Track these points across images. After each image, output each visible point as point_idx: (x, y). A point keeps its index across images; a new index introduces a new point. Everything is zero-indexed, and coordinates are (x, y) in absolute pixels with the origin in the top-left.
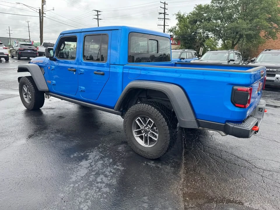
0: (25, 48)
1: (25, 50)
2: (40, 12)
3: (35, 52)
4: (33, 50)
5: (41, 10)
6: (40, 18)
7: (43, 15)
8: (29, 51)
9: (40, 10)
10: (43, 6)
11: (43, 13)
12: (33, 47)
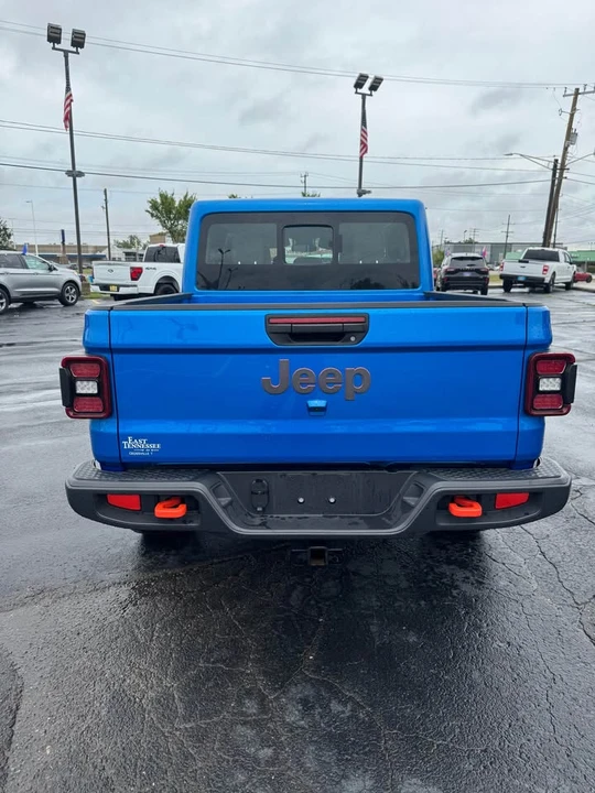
0: (459, 267)
1: (457, 271)
2: (555, 166)
3: (481, 277)
4: (478, 271)
5: (560, 161)
6: (553, 182)
7: (561, 174)
8: (467, 275)
9: (556, 161)
10: (566, 149)
11: (562, 169)
12: (478, 265)
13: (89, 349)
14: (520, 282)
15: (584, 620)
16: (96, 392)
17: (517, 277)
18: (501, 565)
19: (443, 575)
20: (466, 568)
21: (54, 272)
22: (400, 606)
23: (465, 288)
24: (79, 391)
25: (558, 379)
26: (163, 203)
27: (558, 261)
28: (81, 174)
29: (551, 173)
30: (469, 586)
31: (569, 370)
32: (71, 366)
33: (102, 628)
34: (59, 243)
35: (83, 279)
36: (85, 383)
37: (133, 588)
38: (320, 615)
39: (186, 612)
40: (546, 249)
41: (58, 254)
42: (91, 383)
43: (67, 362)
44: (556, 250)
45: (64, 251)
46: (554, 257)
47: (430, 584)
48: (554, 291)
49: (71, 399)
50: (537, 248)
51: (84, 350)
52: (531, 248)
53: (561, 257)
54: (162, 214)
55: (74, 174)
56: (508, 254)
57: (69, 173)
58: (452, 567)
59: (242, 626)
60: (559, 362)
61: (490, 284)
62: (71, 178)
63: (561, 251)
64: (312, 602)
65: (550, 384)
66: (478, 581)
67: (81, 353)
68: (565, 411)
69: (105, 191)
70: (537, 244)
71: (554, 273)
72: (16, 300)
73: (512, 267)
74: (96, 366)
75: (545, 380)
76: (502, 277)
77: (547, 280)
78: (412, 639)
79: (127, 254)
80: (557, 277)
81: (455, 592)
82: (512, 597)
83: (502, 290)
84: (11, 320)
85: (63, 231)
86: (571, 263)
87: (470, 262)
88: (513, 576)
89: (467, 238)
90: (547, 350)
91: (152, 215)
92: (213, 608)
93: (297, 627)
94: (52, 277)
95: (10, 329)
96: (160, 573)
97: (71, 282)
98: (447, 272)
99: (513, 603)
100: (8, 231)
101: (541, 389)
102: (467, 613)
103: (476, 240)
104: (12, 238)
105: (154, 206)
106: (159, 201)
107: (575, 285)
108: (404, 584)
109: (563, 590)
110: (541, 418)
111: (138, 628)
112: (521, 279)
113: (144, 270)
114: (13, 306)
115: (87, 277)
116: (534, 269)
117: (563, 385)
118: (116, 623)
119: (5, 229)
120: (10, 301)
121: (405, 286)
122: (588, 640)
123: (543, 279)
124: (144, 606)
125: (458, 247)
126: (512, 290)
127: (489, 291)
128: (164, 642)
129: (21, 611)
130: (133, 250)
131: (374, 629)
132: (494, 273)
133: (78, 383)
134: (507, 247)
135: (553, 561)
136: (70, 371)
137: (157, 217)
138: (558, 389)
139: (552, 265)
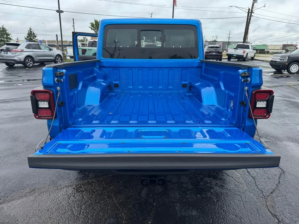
0: (211, 51)
1: (210, 52)
2: (249, 11)
3: (219, 54)
4: (218, 52)
5: (251, 9)
6: (248, 17)
7: (251, 15)
8: (214, 54)
9: (249, 9)
10: (253, 4)
11: (252, 12)
12: (218, 50)
13: (45, 86)
14: (234, 57)
15: (268, 204)
16: (48, 107)
17: (233, 55)
18: (231, 178)
19: (207, 182)
20: (216, 179)
21: (52, 51)
22: (189, 197)
23: (213, 59)
24: (40, 106)
25: (265, 102)
26: (96, 24)
27: (249, 49)
28: (62, 12)
29: (247, 14)
30: (218, 188)
31: (271, 98)
32: (36, 94)
33: (59, 208)
34: (55, 40)
35: (63, 54)
36: (43, 102)
37: (74, 188)
38: (154, 202)
39: (96, 200)
40: (244, 44)
41: (56, 44)
42: (46, 102)
43: (34, 93)
44: (248, 44)
45: (57, 43)
46: (247, 47)
47: (201, 186)
48: (247, 61)
49: (36, 110)
50: (241, 44)
51: (42, 87)
52: (239, 44)
53: (250, 47)
54: (95, 29)
55: (60, 12)
56: (229, 46)
57: (57, 11)
58: (210, 179)
59: (120, 207)
60: (266, 94)
61: (223, 58)
62: (58, 13)
63: (250, 45)
64: (151, 195)
65: (261, 104)
66: (221, 185)
67: (41, 88)
68: (267, 116)
69: (73, 19)
70: (241, 42)
71: (247, 53)
72: (37, 62)
73: (231, 51)
74: (48, 95)
75: (259, 102)
76: (227, 55)
77: (245, 56)
78: (194, 213)
79: (82, 44)
80: (248, 55)
81: (212, 191)
82: (236, 193)
83: (227, 60)
84: (35, 70)
85: (57, 35)
86: (254, 50)
87: (215, 49)
88: (237, 183)
89: (214, 40)
90: (260, 88)
91: (92, 29)
92: (108, 198)
93: (144, 207)
94: (51, 53)
95: (33, 74)
96: (86, 181)
97: (59, 55)
98: (206, 53)
99: (237, 196)
100: (35, 35)
101: (257, 106)
102: (217, 201)
103: (217, 40)
104: (37, 38)
105: (92, 25)
106: (94, 23)
107: (255, 58)
108: (190, 187)
109: (258, 190)
110: (256, 119)
111: (75, 208)
112: (235, 56)
113: (87, 50)
114: (35, 64)
115: (65, 53)
116: (240, 52)
117: (267, 105)
118: (65, 205)
119: (34, 34)
120: (34, 62)
121: (192, 58)
122: (270, 214)
123: (243, 56)
124: (78, 196)
125: (210, 43)
126: (231, 60)
127: (223, 60)
128: (85, 215)
129: (24, 199)
130: (84, 43)
131: (177, 208)
132: (224, 53)
133: (40, 102)
134: (229, 43)
135: (253, 176)
136: (35, 97)
137: (94, 30)
138: (265, 106)
139: (247, 50)
